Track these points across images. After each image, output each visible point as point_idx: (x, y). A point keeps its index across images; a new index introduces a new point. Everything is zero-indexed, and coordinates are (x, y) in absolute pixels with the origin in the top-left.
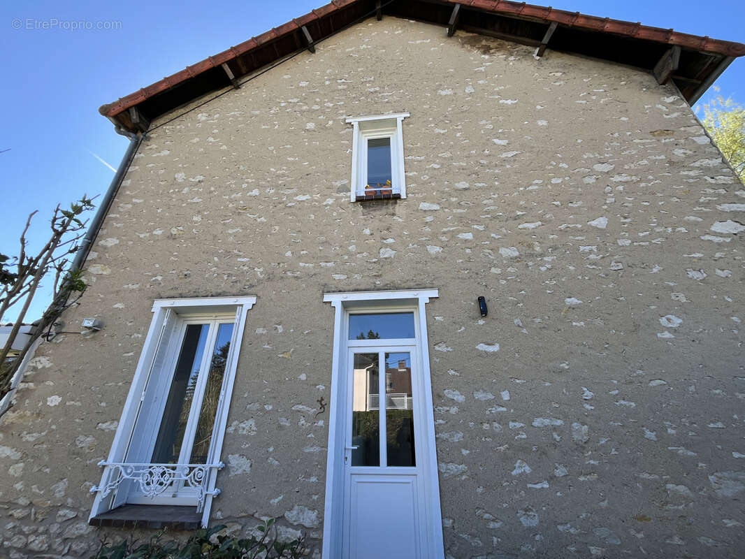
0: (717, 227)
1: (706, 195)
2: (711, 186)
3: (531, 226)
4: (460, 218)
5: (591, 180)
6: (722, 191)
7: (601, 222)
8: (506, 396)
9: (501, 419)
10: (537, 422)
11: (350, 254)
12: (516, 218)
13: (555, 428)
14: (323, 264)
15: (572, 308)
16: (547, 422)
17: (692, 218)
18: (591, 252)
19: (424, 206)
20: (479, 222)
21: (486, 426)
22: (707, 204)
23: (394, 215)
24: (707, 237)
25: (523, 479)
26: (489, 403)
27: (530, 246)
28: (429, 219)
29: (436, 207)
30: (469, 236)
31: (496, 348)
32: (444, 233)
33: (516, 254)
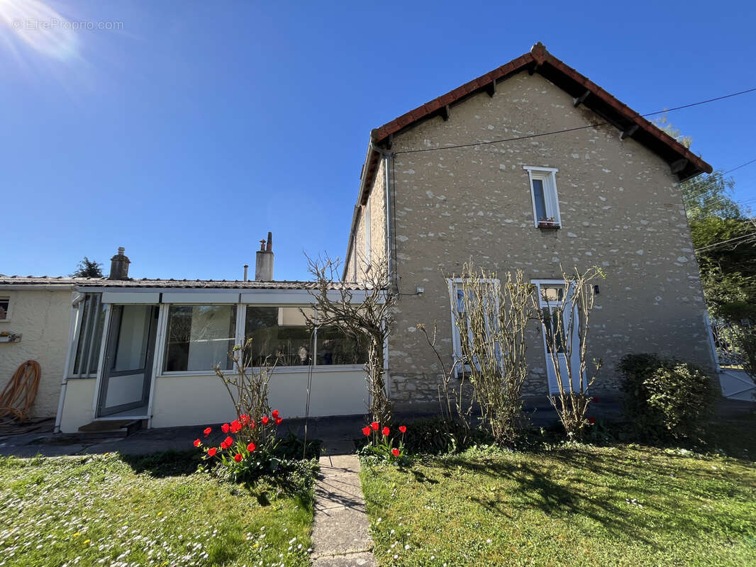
0: (680, 259)
1: (679, 243)
2: (681, 238)
3: (615, 251)
4: (586, 243)
5: (639, 229)
6: (684, 242)
7: (640, 252)
8: (604, 326)
9: (602, 335)
10: (614, 336)
11: (539, 259)
12: (609, 246)
13: (619, 337)
14: (527, 263)
15: (628, 291)
16: (617, 335)
17: (672, 254)
18: (636, 266)
19: (570, 234)
20: (594, 246)
21: (598, 337)
22: (678, 248)
23: (556, 238)
24: (676, 263)
25: (609, 354)
26: (598, 329)
27: (614, 261)
28: (572, 242)
29: (575, 236)
30: (590, 254)
31: (601, 307)
32: (579, 251)
33: (608, 265)
